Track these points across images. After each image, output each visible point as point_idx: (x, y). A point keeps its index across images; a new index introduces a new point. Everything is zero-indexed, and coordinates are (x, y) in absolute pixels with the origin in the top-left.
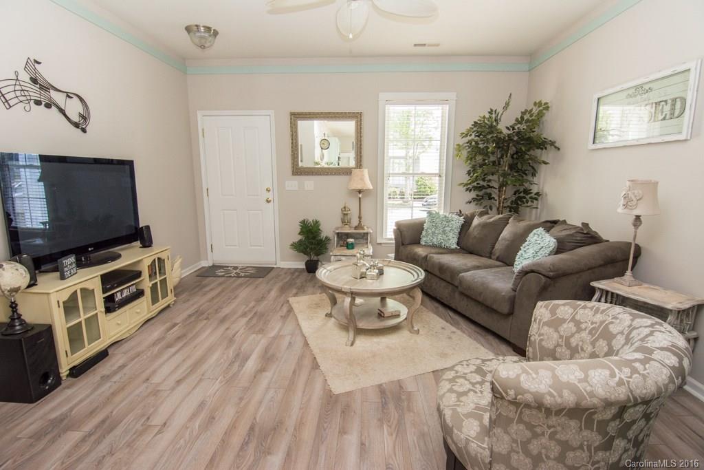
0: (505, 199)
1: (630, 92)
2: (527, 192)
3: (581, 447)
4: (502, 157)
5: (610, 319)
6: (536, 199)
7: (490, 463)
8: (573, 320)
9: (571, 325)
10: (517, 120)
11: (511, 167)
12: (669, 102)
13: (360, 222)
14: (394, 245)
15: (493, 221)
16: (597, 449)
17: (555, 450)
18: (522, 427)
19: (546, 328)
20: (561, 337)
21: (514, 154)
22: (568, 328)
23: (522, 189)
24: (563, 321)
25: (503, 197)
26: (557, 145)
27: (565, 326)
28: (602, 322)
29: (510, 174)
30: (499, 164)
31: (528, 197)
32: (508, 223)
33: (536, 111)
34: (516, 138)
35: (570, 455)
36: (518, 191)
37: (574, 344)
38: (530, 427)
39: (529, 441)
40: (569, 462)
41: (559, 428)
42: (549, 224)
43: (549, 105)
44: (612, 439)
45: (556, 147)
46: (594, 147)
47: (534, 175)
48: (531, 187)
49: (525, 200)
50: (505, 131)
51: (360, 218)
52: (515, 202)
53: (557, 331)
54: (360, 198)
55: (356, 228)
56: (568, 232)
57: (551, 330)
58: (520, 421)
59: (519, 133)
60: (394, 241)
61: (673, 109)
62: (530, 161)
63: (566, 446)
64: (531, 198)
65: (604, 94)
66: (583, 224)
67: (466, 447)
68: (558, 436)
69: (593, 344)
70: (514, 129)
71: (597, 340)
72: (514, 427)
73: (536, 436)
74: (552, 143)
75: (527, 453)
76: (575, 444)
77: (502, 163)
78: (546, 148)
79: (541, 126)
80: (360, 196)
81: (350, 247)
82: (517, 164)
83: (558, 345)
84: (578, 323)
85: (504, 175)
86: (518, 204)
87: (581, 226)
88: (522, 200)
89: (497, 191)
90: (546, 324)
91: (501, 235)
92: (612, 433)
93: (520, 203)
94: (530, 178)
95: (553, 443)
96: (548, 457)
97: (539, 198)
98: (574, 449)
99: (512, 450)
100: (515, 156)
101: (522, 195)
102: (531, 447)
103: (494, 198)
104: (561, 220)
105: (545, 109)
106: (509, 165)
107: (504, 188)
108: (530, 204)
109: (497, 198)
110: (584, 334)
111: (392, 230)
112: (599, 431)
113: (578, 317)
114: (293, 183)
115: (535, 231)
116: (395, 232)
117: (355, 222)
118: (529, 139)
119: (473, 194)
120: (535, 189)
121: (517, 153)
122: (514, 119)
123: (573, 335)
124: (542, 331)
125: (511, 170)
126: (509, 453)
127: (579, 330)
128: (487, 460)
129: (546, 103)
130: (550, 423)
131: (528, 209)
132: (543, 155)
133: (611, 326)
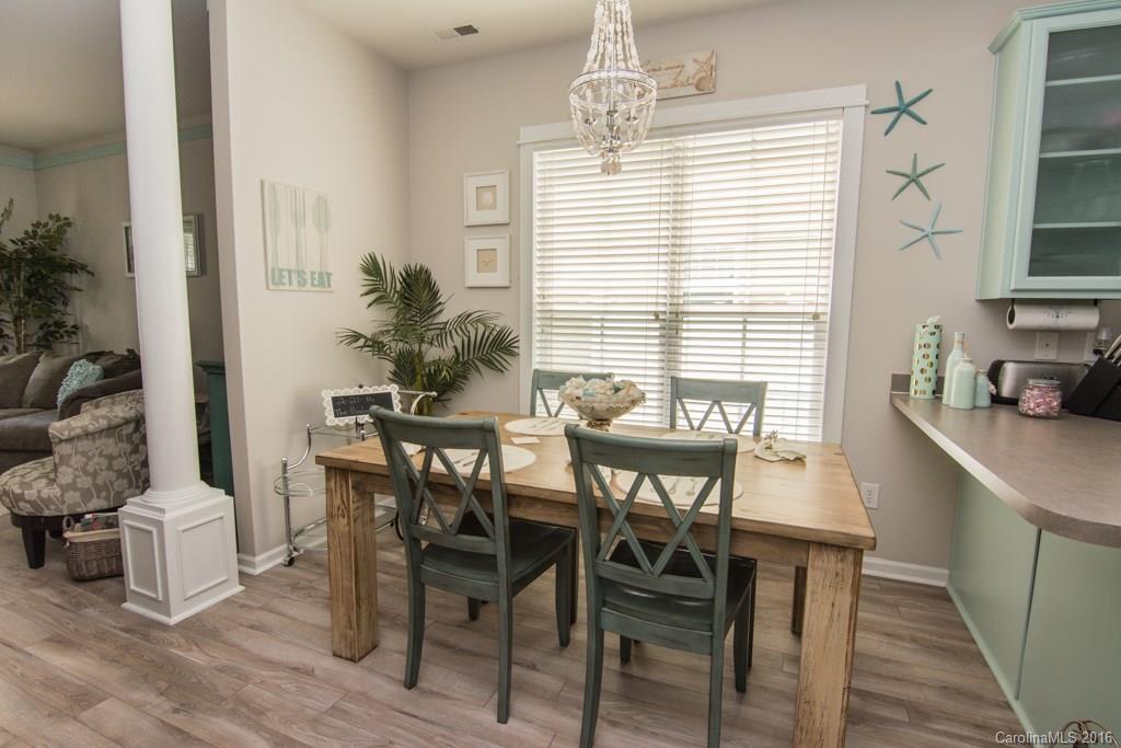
0: (26, 336)
2: (60, 324)
3: (120, 455)
4: (11, 279)
6: (75, 333)
7: (62, 495)
10: (26, 232)
11: (30, 293)
15: (15, 363)
16: (131, 453)
17: (105, 462)
18: (79, 456)
21: (30, 277)
23: (51, 322)
25: (23, 333)
26: (89, 269)
29: (28, 303)
30: (9, 289)
31: (61, 331)
32: (38, 362)
33: (52, 226)
34: (29, 256)
35: (115, 462)
36: (46, 324)
38: (84, 454)
39: (86, 464)
40: (115, 468)
41: (103, 447)
42: (93, 356)
43: (71, 220)
44: (137, 446)
45: (88, 272)
47: (65, 304)
48: (65, 319)
49: (58, 335)
50: (11, 247)
52: (45, 338)
56: (116, 360)
58: (77, 452)
59: (32, 250)
62: (56, 286)
63: (111, 458)
64: (66, 332)
66: (128, 350)
67: (39, 497)
68: (104, 453)
70: (23, 244)
72: (74, 460)
73: (89, 459)
74: (83, 267)
75: (86, 473)
76: (116, 454)
77: (12, 286)
78: (76, 272)
79: (64, 243)
82: (37, 289)
85: (20, 303)
86: (48, 340)
87: (126, 353)
88: (53, 335)
89: (11, 325)
91: (32, 378)
92: (137, 441)
93: (51, 339)
94: (60, 307)
95: (102, 459)
96: (101, 470)
97: (79, 333)
98: (115, 458)
99: (76, 476)
100: (32, 280)
101: (52, 329)
102: (88, 468)
103: (7, 335)
104: (107, 350)
105: (65, 224)
106: (24, 290)
107: (23, 321)
108: (66, 339)
109: (12, 334)
112: (128, 442)
115: (76, 363)
118: (51, 259)
120: (70, 322)
121: (33, 275)
122: (22, 230)
125: (30, 297)
126: (74, 480)
128: (59, 495)
129: (66, 219)
130: (97, 445)
131: (65, 345)
132: (74, 280)
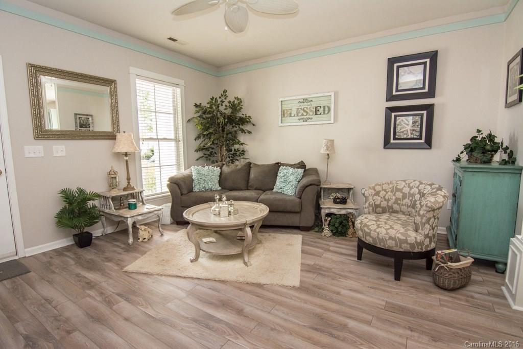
1: (301, 101)
5: (395, 185)
8: (383, 190)
9: (383, 192)
12: (322, 107)
13: (129, 183)
14: (171, 197)
19: (375, 197)
20: (381, 198)
22: (382, 193)
24: (380, 191)
27: (381, 193)
28: (393, 187)
37: (387, 198)
46: (282, 125)
51: (128, 179)
53: (379, 196)
54: (127, 161)
55: (125, 189)
57: (377, 196)
60: (170, 193)
61: (324, 110)
65: (285, 99)
69: (394, 195)
71: (395, 193)
80: (127, 158)
81: (133, 207)
83: (382, 201)
84: (385, 190)
90: (374, 195)
110: (389, 193)
111: (166, 185)
113: (384, 188)
114: (36, 149)
116: (168, 186)
117: (124, 184)
119: (200, 154)
123: (385, 195)
124: (374, 199)
127: (387, 193)
133: (398, 187)
